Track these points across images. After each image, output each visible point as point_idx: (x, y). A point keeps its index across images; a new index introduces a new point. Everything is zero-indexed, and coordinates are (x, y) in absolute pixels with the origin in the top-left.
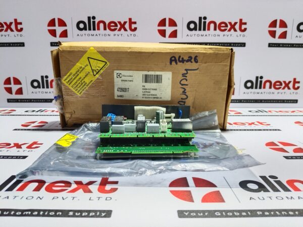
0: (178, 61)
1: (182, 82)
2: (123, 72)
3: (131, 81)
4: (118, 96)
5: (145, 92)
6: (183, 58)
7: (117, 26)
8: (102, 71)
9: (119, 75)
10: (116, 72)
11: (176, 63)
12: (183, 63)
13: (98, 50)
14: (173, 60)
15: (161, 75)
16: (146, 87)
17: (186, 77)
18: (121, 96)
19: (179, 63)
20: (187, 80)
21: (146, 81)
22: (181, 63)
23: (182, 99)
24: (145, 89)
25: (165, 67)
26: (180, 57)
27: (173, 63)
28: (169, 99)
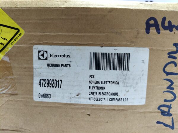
0: (161, 27)
1: (168, 69)
2: (51, 49)
3: (65, 66)
4: (40, 96)
5: (94, 88)
6: (170, 22)
8: (10, 47)
9: (43, 55)
10: (36, 48)
11: (158, 31)
12: (171, 31)
13: (4, 6)
14: (152, 25)
15: (128, 54)
16: (96, 79)
17: (175, 58)
18: (46, 96)
19: (162, 31)
20: (176, 65)
21: (97, 67)
22: (168, 32)
23: (165, 101)
24: (94, 82)
25: (136, 37)
26: (164, 19)
27: (153, 30)
28: (143, 102)
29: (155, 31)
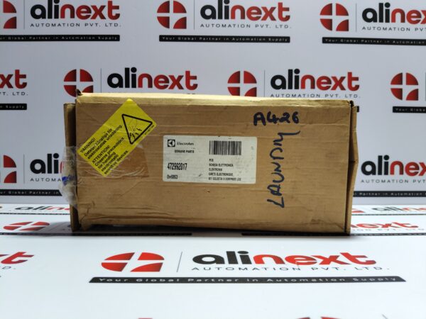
0: (266, 120)
1: (274, 154)
2: (178, 138)
3: (190, 152)
4: (169, 177)
5: (213, 169)
6: (274, 116)
7: (168, 82)
8: (144, 136)
9: (171, 143)
10: (166, 138)
11: (264, 124)
12: (275, 123)
13: (140, 103)
14: (259, 119)
15: (240, 142)
16: (215, 162)
17: (280, 145)
18: (174, 177)
19: (268, 123)
20: (281, 151)
21: (215, 153)
22: (272, 124)
23: (274, 181)
24: (213, 165)
25: (246, 129)
26: (269, 113)
27: (260, 123)
28: (254, 182)
29: (262, 124)
